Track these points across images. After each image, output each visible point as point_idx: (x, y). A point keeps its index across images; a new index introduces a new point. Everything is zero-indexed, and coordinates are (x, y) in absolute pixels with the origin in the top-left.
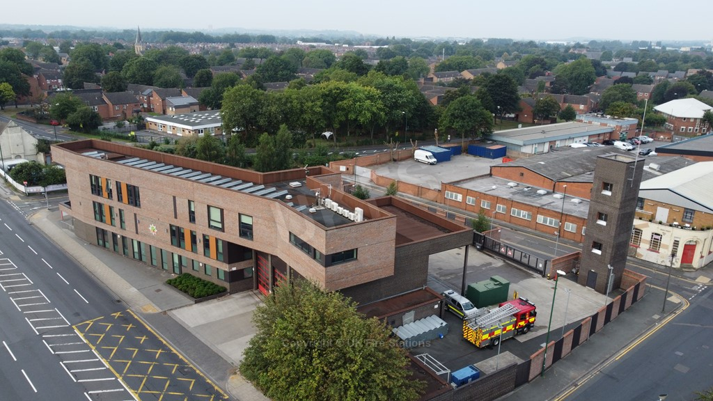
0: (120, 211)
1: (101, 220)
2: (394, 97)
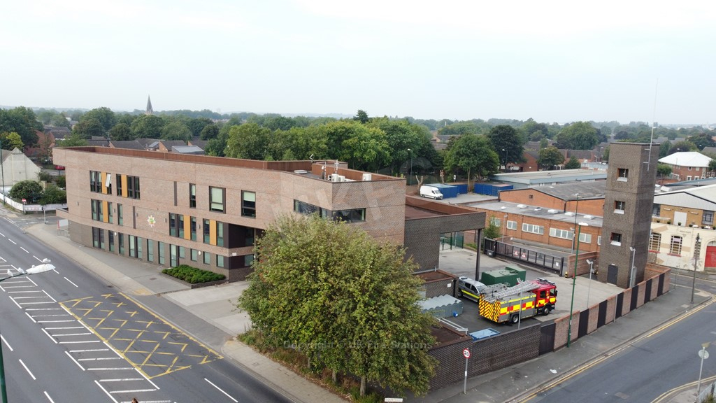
0: (119, 206)
1: (99, 219)
2: (399, 138)
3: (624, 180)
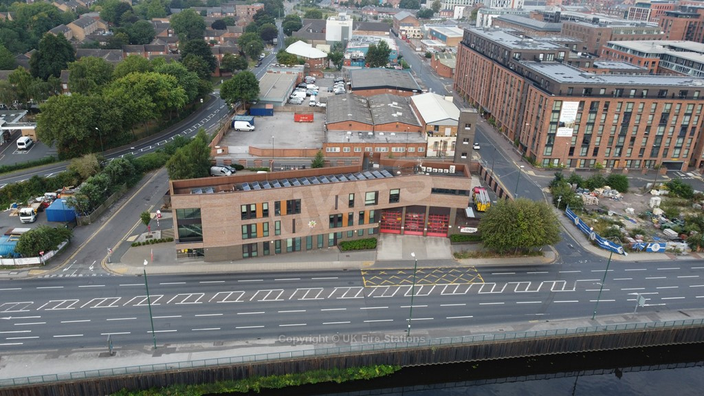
0: (276, 222)
1: (250, 237)
3: (468, 129)
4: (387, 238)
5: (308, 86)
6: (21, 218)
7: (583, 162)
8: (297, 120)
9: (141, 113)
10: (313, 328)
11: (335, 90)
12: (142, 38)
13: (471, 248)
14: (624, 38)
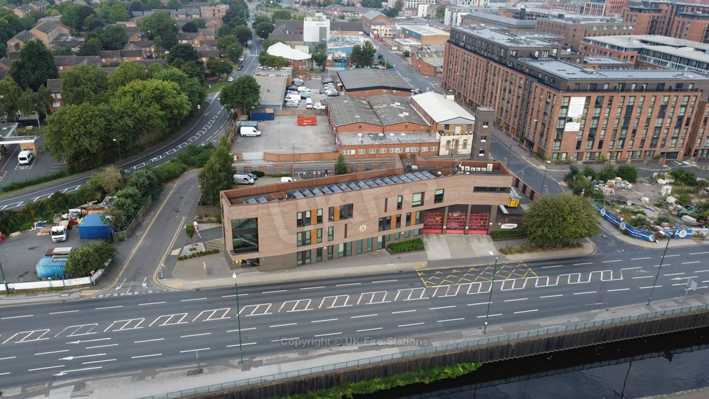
0: (330, 228)
1: (304, 244)
3: (486, 127)
4: (431, 239)
5: (300, 89)
6: (53, 237)
7: (588, 155)
8: (301, 122)
9: (151, 122)
10: (391, 331)
11: (326, 91)
12: (115, 43)
13: (515, 244)
14: (597, 34)
